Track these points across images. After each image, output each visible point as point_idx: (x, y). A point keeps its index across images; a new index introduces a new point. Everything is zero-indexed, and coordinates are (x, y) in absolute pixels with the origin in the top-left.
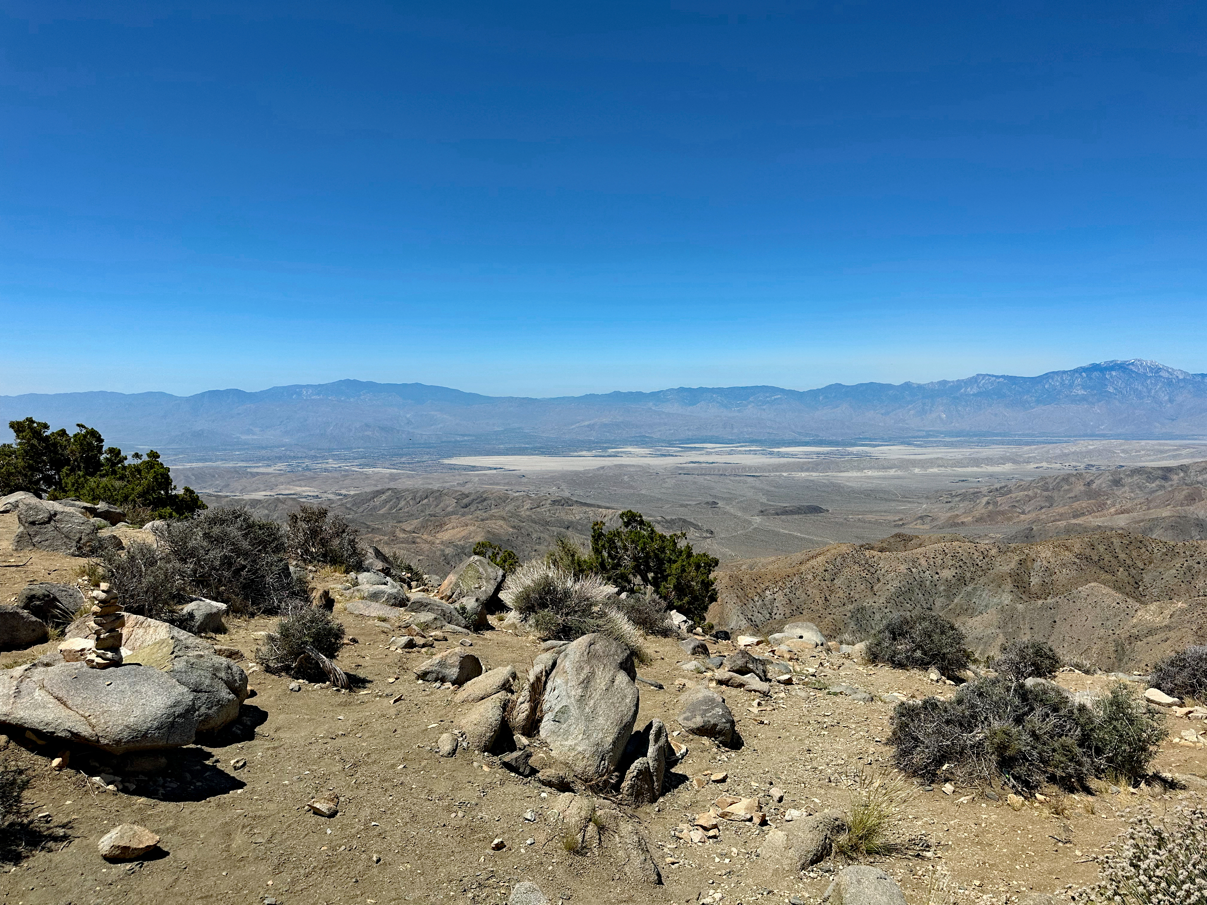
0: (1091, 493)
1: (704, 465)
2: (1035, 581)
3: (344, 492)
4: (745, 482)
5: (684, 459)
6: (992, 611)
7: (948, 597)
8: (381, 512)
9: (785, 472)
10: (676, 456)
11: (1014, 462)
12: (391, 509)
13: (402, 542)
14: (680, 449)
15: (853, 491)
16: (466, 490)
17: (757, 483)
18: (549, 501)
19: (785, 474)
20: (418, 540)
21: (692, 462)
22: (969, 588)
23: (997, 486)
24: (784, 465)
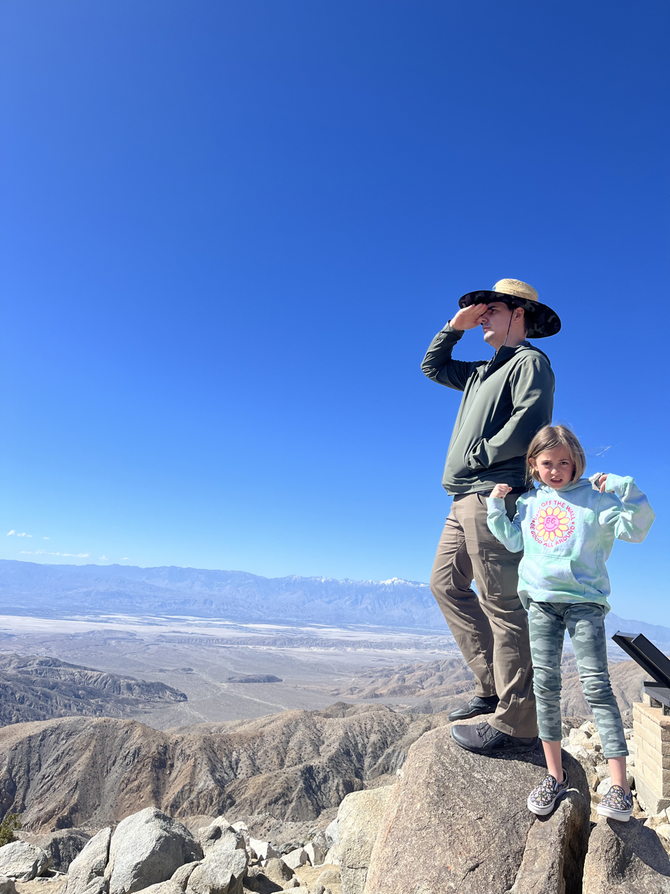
1: (184, 635)
4: (218, 652)
5: (168, 628)
9: (251, 644)
10: (161, 625)
14: (164, 619)
15: (302, 664)
17: (228, 653)
18: (37, 662)
19: (250, 647)
21: (174, 632)
23: (405, 665)
24: (250, 639)
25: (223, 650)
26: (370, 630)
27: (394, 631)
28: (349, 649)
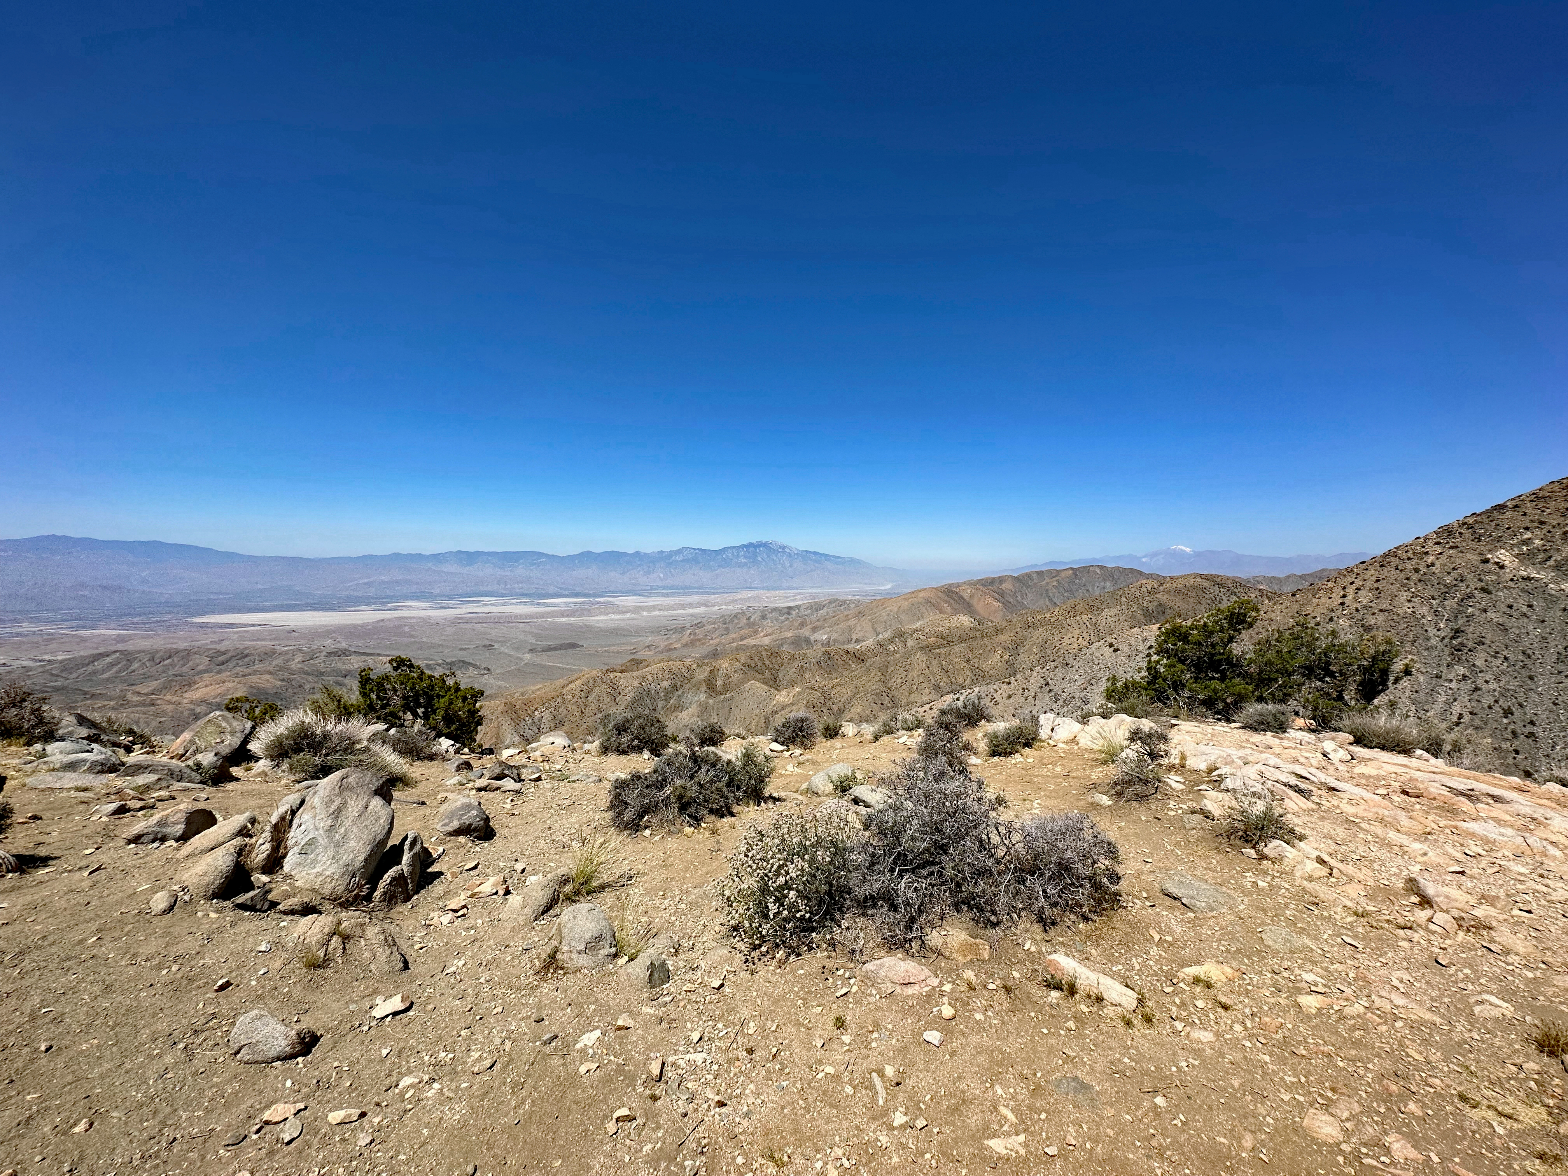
0: (750, 624)
1: (481, 615)
2: (719, 683)
3: (47, 657)
4: (517, 628)
5: (463, 610)
6: (694, 706)
7: (666, 700)
8: (104, 676)
9: (550, 618)
10: (455, 608)
11: (706, 606)
12: (120, 671)
13: (136, 706)
14: (459, 602)
15: (601, 630)
16: (222, 647)
17: (528, 628)
18: (324, 653)
19: (549, 620)
20: (159, 702)
21: (470, 613)
22: (680, 693)
23: (696, 622)
24: (549, 613)
25: (521, 625)
26: (664, 595)
27: (685, 594)
28: (645, 614)
